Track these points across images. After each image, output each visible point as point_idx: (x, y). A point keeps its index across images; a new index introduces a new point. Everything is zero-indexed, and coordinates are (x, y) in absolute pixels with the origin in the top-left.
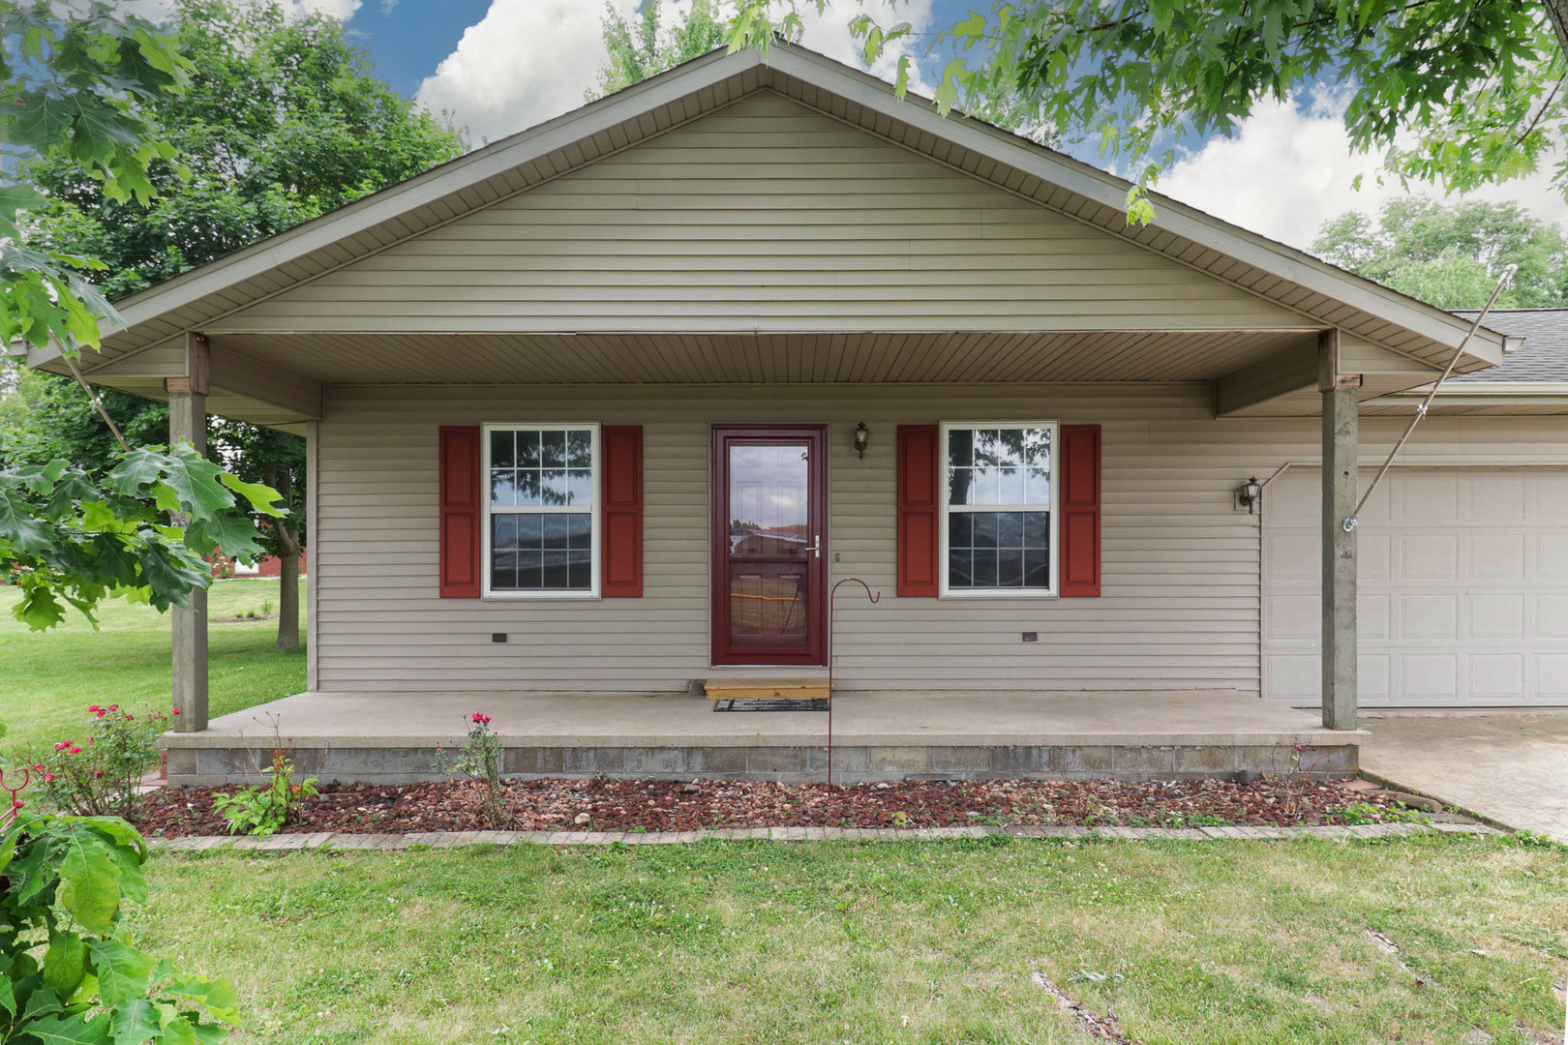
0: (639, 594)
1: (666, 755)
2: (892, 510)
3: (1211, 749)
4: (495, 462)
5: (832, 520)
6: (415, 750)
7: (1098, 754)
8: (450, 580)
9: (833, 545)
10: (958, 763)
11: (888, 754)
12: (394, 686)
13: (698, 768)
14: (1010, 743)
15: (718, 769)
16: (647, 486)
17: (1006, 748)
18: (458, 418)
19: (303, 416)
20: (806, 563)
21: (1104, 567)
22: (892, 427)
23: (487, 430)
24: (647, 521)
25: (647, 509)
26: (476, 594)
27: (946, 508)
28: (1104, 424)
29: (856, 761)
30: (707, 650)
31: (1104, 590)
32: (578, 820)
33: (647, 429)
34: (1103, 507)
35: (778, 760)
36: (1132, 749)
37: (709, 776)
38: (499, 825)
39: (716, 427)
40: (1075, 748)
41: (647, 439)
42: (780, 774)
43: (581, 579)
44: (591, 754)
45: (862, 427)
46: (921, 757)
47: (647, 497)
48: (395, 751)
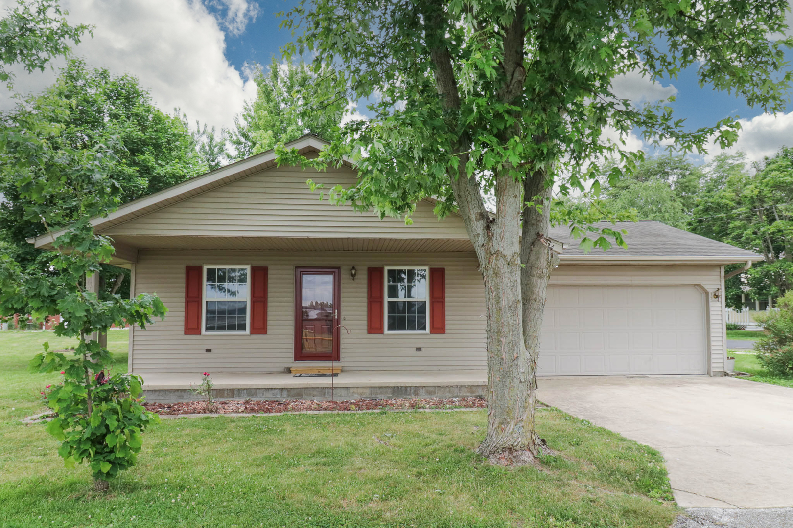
0: (265, 333)
1: (273, 391)
2: (366, 300)
3: (471, 387)
4: (208, 280)
5: (343, 304)
6: (178, 390)
7: (431, 389)
8: (189, 327)
9: (343, 314)
10: (381, 393)
11: (355, 390)
12: (165, 370)
13: (285, 396)
14: (399, 385)
15: (293, 396)
16: (269, 290)
17: (398, 387)
18: (194, 263)
19: (130, 262)
20: (331, 320)
21: (447, 322)
22: (366, 268)
23: (205, 268)
24: (269, 304)
25: (269, 299)
26: (199, 333)
27: (386, 299)
28: (446, 268)
29: (344, 392)
30: (292, 355)
31: (447, 331)
32: (240, 411)
33: (269, 267)
34: (446, 299)
35: (315, 393)
36: (443, 387)
37: (289, 399)
38: (212, 412)
39: (297, 268)
40: (423, 387)
41: (270, 272)
42: (315, 398)
43: (242, 327)
44: (245, 391)
45: (354, 268)
46: (367, 391)
47: (269, 295)
48: (170, 391)
